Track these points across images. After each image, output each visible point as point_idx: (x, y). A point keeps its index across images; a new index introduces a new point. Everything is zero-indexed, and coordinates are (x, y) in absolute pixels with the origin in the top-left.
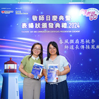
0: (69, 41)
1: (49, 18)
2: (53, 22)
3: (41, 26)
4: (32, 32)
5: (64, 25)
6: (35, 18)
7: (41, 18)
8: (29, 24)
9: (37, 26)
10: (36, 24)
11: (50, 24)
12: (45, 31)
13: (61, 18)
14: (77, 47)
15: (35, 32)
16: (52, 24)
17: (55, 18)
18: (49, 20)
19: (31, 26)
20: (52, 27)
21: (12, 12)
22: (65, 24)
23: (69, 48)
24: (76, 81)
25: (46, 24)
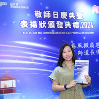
0: (83, 45)
1: (57, 15)
2: (62, 20)
3: (47, 25)
4: (35, 33)
5: (76, 25)
6: (38, 14)
7: (47, 15)
8: (31, 22)
9: (42, 25)
10: (40, 23)
11: (58, 22)
12: (53, 32)
13: (72, 15)
14: (92, 52)
15: (40, 33)
16: (62, 23)
17: (64, 15)
18: (57, 17)
19: (34, 24)
20: (61, 27)
21: (5, 4)
22: (77, 23)
23: (83, 53)
24: (95, 96)
25: (53, 22)
